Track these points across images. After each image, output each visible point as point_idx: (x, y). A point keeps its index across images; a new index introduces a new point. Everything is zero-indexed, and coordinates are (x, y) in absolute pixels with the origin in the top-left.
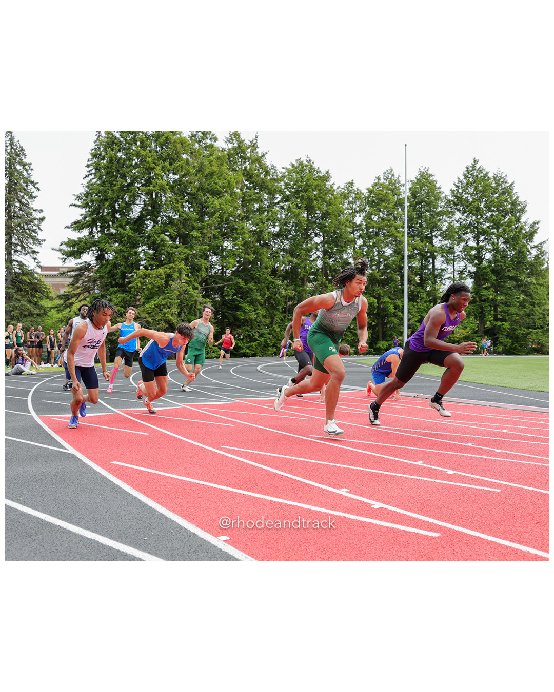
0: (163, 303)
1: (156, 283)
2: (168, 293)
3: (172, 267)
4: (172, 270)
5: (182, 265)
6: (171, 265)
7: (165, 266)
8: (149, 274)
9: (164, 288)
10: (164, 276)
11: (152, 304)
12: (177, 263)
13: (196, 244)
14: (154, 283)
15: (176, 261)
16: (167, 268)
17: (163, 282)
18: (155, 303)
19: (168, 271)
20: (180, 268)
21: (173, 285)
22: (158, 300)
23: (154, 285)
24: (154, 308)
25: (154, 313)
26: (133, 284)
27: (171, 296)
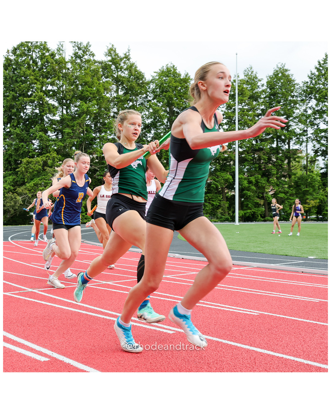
0: (40, 183)
1: (36, 168)
2: (44, 175)
3: (47, 156)
4: (47, 158)
5: (55, 155)
6: (47, 154)
7: (44, 155)
8: (32, 161)
9: (41, 172)
10: (41, 163)
11: (32, 184)
12: (51, 153)
13: (68, 138)
14: (34, 168)
15: (51, 151)
16: (44, 156)
17: (40, 167)
18: (34, 183)
19: (44, 159)
20: (54, 156)
21: (47, 170)
22: (37, 180)
23: (34, 169)
24: (33, 187)
25: (33, 190)
26: (19, 169)
27: (46, 177)
